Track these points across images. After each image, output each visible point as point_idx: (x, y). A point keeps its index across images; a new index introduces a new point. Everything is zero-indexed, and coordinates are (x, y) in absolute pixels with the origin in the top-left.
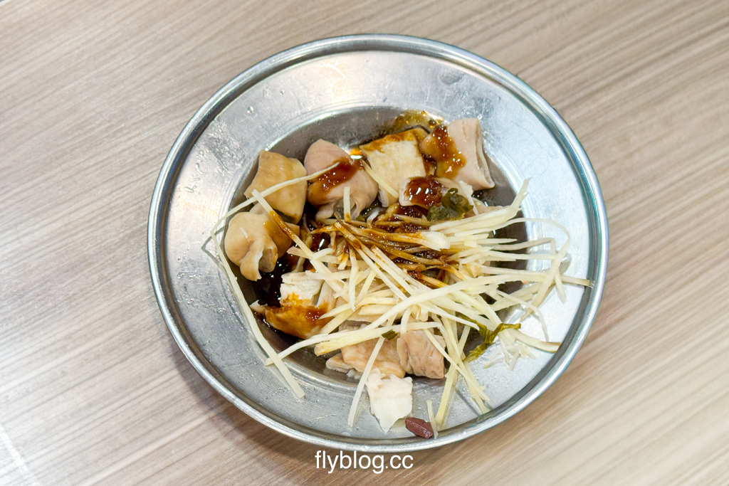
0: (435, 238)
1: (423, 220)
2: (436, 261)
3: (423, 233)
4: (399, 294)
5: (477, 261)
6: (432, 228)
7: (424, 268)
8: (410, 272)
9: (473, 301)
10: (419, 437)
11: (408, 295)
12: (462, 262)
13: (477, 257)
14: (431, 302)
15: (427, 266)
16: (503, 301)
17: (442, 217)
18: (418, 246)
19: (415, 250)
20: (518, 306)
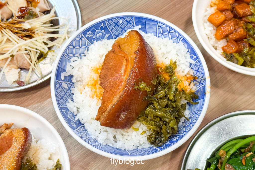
0: (26, 25)
1: (22, 20)
2: (28, 33)
3: (23, 24)
4: (15, 43)
5: (41, 32)
6: (26, 22)
7: (24, 35)
8: (19, 36)
9: (40, 44)
10: (20, 86)
11: (18, 43)
12: (36, 32)
13: (40, 30)
14: (25, 45)
15: (25, 34)
16: (51, 44)
17: (28, 18)
18: (21, 28)
19: (21, 29)
20: (55, 45)
